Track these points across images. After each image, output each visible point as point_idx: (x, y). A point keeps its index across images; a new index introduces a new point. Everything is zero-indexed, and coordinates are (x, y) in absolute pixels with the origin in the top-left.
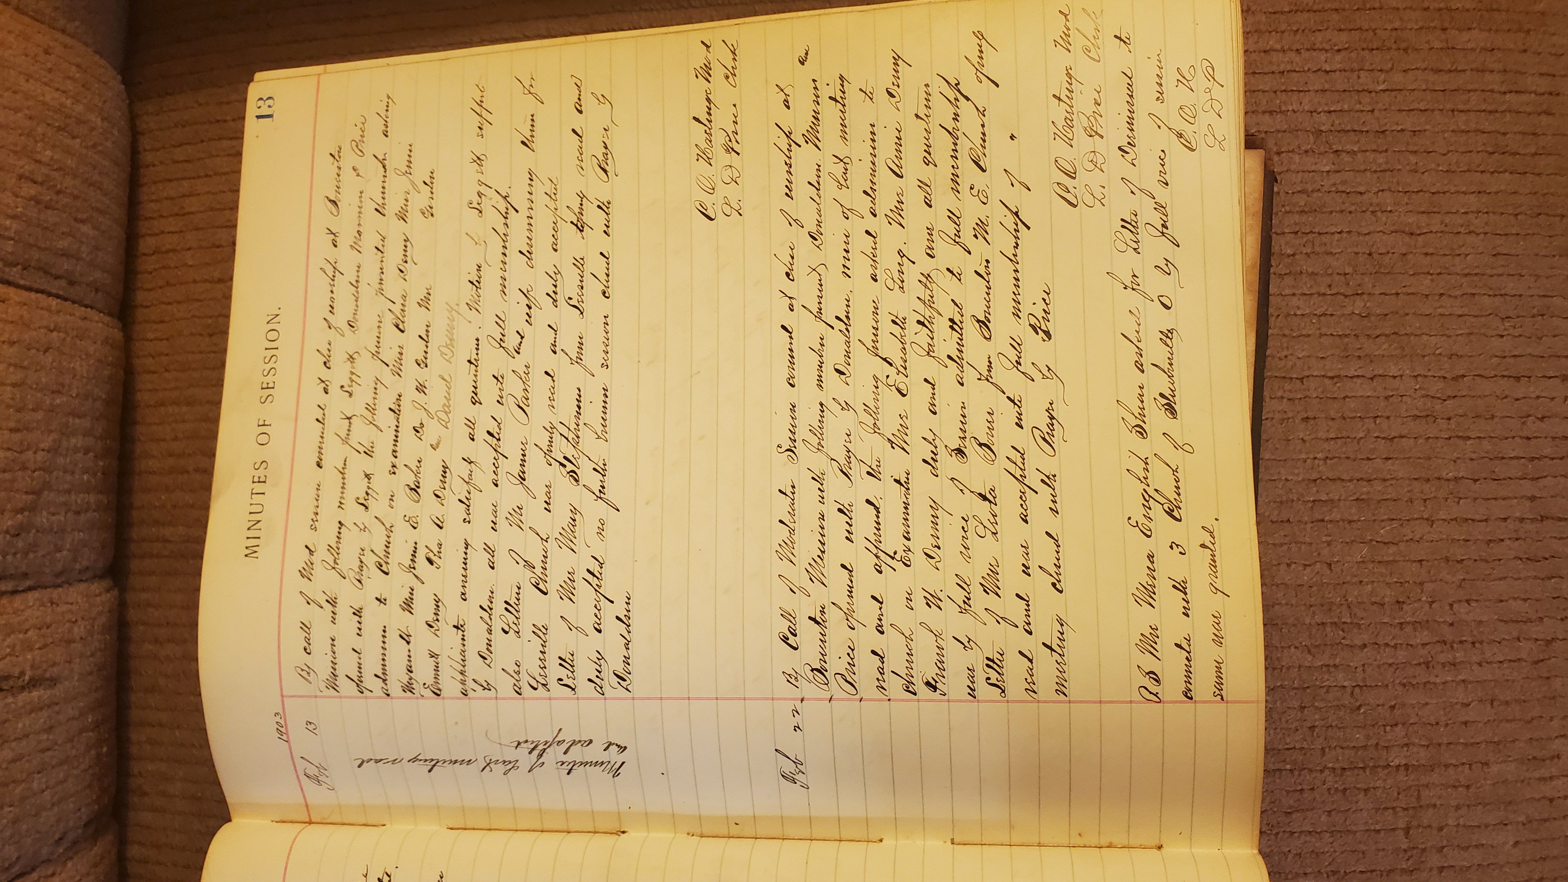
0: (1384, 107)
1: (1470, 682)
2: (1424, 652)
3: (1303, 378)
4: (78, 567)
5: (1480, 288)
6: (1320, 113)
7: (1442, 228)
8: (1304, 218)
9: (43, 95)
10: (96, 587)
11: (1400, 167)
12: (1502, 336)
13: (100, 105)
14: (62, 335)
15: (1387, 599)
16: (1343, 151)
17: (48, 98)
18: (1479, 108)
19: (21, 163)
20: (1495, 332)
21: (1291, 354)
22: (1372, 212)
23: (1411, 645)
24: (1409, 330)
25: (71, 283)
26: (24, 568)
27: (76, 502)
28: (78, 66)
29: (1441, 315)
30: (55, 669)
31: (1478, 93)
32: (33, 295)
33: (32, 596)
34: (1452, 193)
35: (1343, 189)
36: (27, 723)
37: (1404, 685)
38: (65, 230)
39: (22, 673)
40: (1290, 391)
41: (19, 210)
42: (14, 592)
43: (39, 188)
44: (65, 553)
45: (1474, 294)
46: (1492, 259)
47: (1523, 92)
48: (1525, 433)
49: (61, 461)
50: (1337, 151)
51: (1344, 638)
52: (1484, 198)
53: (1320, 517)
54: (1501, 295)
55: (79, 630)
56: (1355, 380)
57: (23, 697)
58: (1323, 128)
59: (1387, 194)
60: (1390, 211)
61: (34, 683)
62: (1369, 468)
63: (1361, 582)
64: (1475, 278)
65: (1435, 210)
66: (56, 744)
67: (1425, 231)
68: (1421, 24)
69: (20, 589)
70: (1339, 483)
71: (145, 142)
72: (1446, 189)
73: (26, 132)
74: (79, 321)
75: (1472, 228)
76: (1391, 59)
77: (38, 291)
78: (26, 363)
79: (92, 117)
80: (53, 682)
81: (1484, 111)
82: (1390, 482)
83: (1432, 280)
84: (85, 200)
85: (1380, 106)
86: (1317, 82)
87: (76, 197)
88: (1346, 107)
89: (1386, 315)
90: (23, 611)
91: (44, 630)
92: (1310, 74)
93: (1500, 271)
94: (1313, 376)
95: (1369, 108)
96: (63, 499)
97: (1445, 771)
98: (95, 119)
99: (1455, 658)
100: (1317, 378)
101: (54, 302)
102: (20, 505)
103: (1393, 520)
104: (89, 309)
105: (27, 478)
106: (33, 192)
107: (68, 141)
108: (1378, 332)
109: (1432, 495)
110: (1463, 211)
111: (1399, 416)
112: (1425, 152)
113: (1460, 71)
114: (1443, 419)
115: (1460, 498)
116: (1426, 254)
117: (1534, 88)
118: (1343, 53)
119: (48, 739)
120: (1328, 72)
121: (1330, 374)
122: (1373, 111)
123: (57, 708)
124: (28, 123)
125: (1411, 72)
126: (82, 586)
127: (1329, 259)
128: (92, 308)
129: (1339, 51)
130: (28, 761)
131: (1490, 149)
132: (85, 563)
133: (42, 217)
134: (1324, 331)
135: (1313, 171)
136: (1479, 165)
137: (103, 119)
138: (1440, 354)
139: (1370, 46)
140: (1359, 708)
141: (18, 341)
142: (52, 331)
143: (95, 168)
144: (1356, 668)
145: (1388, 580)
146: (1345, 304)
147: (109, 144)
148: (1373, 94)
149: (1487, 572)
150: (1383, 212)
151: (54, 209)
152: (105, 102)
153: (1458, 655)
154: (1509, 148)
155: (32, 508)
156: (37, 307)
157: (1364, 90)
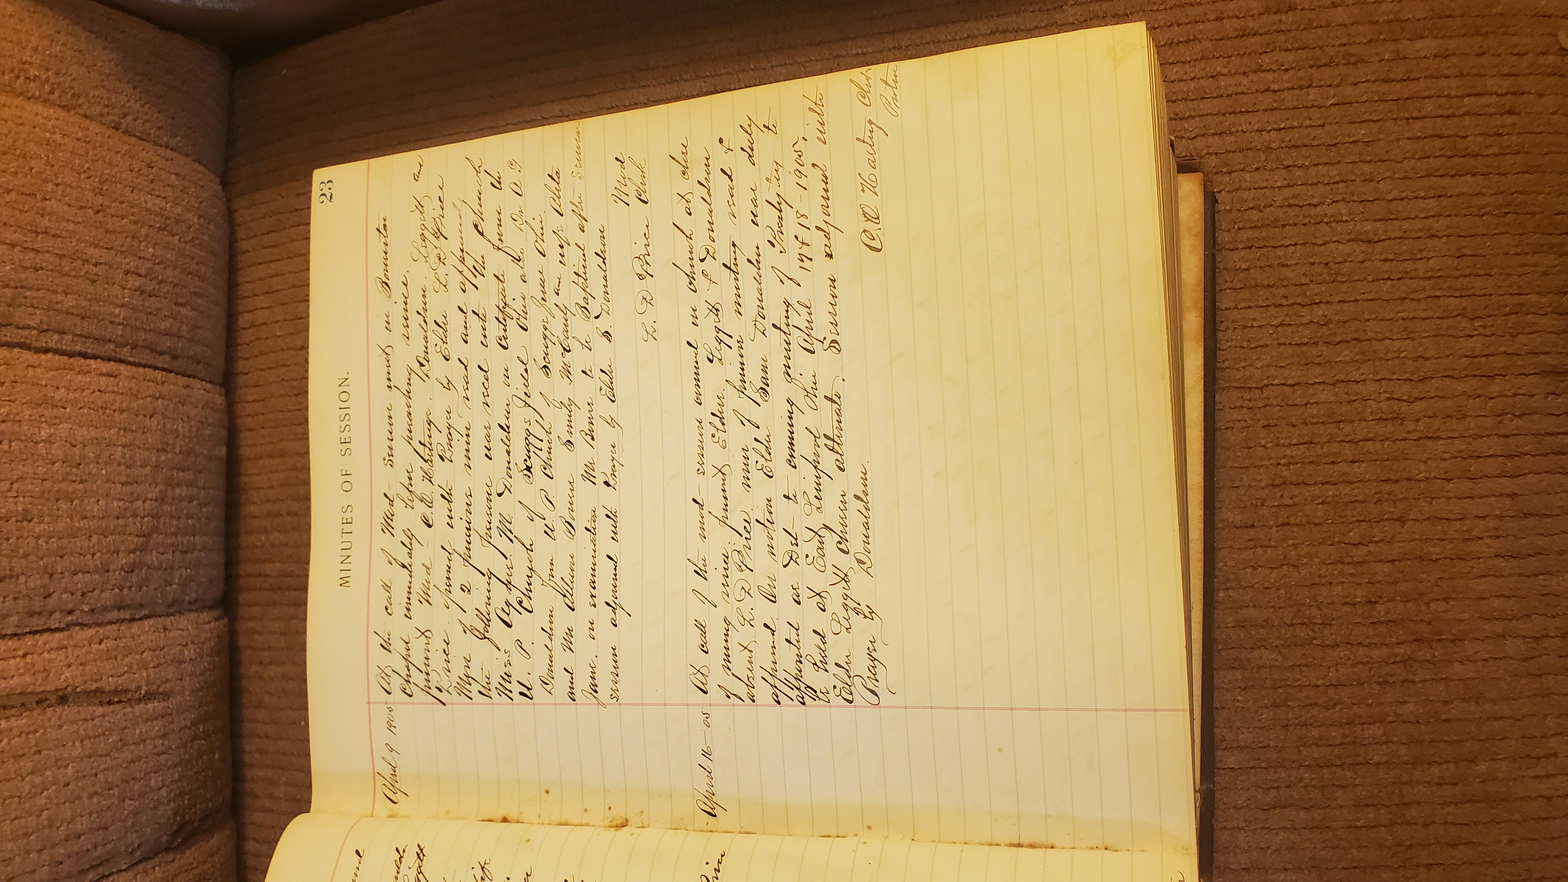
0: (1335, 121)
1: (1452, 681)
2: (1400, 650)
3: (1263, 387)
4: (187, 598)
5: (1445, 290)
6: (1270, 131)
7: (1400, 235)
8: (1257, 233)
9: (146, 203)
10: (205, 616)
11: (1354, 178)
12: (1473, 336)
13: (197, 205)
14: (166, 402)
15: (1359, 600)
16: (1295, 166)
17: (150, 205)
18: (1433, 114)
19: (128, 260)
20: (1463, 334)
21: (1251, 365)
22: (1327, 223)
23: (1386, 645)
24: (1370, 335)
25: (175, 357)
26: (139, 600)
27: (182, 543)
28: (176, 174)
29: (1403, 319)
30: (168, 686)
31: (1434, 99)
32: (141, 370)
33: (146, 623)
34: (1410, 199)
35: (1297, 202)
36: (144, 730)
37: (1379, 683)
38: (166, 313)
39: (139, 688)
40: (1250, 401)
41: (126, 299)
42: (132, 620)
43: (143, 280)
44: (174, 586)
45: (1439, 297)
46: (1456, 261)
47: (1482, 95)
48: (1502, 431)
49: (167, 508)
50: (1288, 167)
51: (1315, 639)
52: (1445, 202)
53: (1286, 520)
54: (1469, 296)
55: (188, 653)
56: (1317, 386)
57: (139, 708)
58: (1273, 145)
59: (1341, 205)
60: (1346, 221)
61: (149, 697)
62: (1334, 472)
63: (1331, 583)
64: (1440, 281)
65: (1392, 217)
66: (171, 748)
67: (1383, 237)
68: (1369, 38)
69: (137, 617)
70: (1302, 486)
71: (241, 233)
72: (1404, 195)
73: (131, 234)
74: (182, 389)
75: (1432, 232)
76: (1340, 74)
77: (145, 366)
78: (134, 428)
79: (190, 216)
80: (166, 696)
81: (1441, 116)
82: (1357, 485)
83: (1392, 286)
84: (185, 287)
85: (1330, 120)
86: (1266, 101)
87: (175, 285)
88: (1296, 124)
89: (1345, 322)
90: (139, 636)
91: (157, 652)
92: (1259, 95)
93: (1467, 271)
94: (1272, 384)
95: (1320, 122)
96: (169, 541)
97: (1429, 768)
98: (192, 218)
99: (1434, 656)
100: (1277, 387)
101: (159, 375)
102: (132, 547)
103: (1362, 521)
104: (192, 379)
105: (138, 524)
106: (137, 284)
107: (169, 239)
108: (1337, 340)
109: (1402, 496)
110: (1422, 216)
111: (1365, 420)
112: (1379, 161)
113: (1413, 79)
114: (1411, 421)
115: (1433, 498)
116: (1385, 260)
117: (1495, 89)
118: (1291, 72)
119: (162, 744)
120: (1276, 92)
121: (1289, 382)
122: (1323, 125)
123: (170, 719)
124: (133, 227)
125: (1360, 85)
126: (192, 616)
127: (1285, 271)
128: (194, 377)
129: (1287, 70)
130: (145, 762)
131: (1448, 153)
132: (194, 595)
133: (147, 304)
134: (1282, 340)
135: (1265, 188)
136: (1438, 170)
137: (200, 217)
138: (1403, 357)
139: (1318, 64)
140: (1335, 706)
141: (128, 409)
142: (157, 399)
143: (192, 259)
144: (1329, 667)
145: (1358, 580)
146: (1302, 314)
147: (206, 238)
148: (1322, 110)
149: (1466, 571)
150: (1337, 222)
151: (157, 297)
152: (201, 202)
153: (1436, 654)
154: (1469, 151)
155: (143, 549)
156: (144, 380)
157: (1313, 106)
